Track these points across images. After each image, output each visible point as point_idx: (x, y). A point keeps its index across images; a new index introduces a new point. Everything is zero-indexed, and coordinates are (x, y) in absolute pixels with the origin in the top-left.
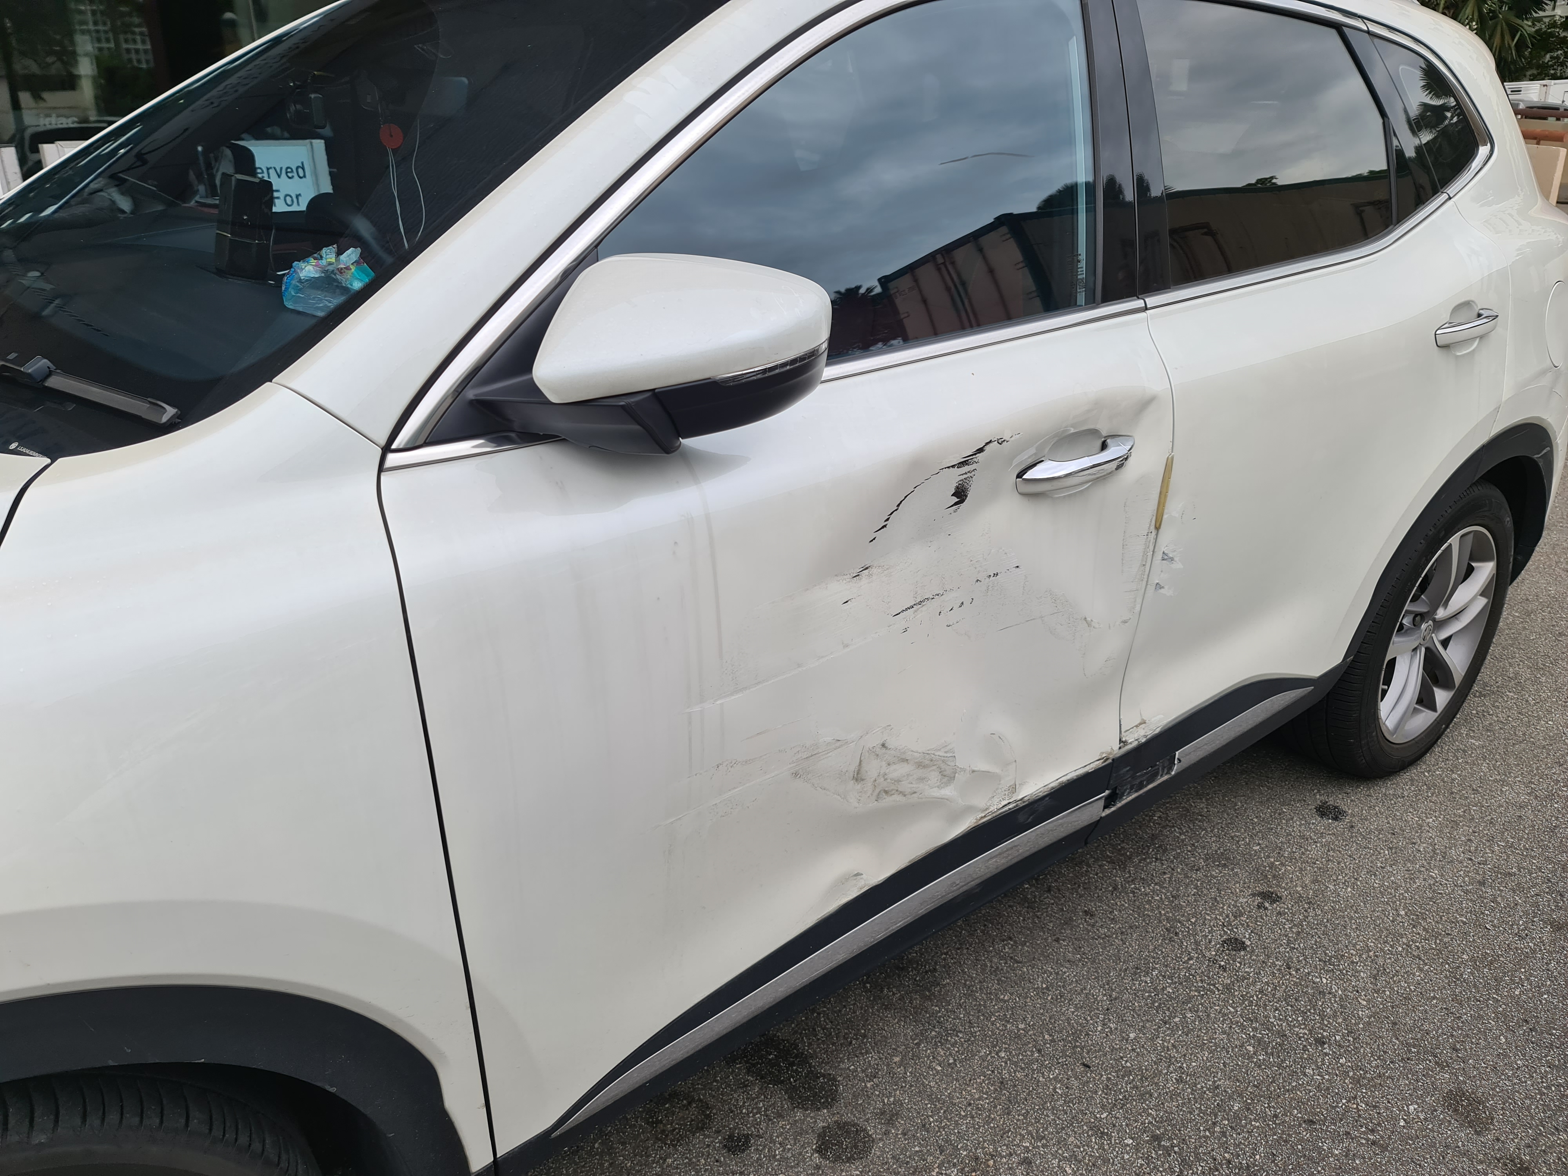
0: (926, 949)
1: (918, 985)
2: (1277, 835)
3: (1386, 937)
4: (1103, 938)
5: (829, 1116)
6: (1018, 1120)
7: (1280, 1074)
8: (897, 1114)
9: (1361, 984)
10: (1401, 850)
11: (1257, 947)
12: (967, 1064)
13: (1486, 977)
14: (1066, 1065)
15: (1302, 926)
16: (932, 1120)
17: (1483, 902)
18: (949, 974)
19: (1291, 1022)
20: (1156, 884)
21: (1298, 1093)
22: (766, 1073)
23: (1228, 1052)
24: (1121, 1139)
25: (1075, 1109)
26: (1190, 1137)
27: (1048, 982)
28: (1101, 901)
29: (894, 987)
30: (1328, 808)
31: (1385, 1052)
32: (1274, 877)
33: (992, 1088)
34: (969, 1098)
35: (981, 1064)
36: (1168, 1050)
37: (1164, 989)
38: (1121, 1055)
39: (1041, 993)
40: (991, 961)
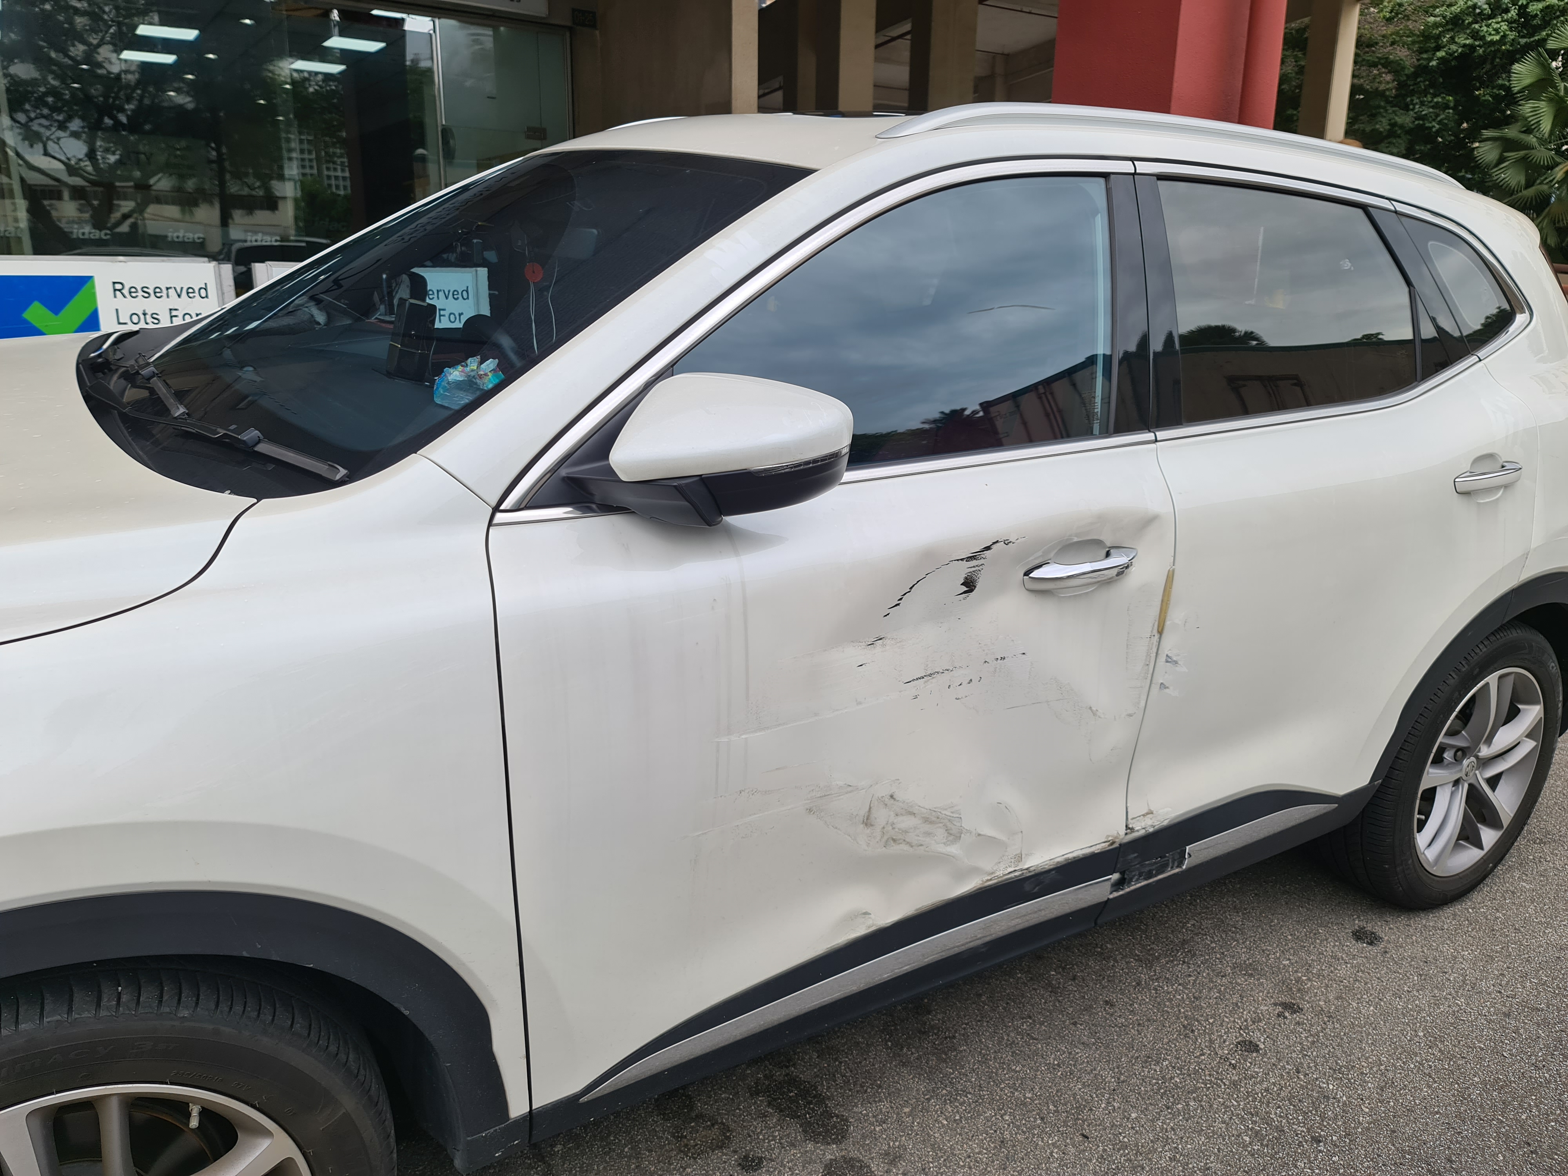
0: (949, 1018)
1: (937, 1049)
2: (1309, 953)
3: (1400, 1054)
4: (1120, 1027)
5: (837, 1151)
7: (1272, 1164)
8: (900, 1157)
9: (1367, 1094)
10: (1431, 977)
11: (1270, 1050)
12: (971, 1122)
13: (1495, 1099)
14: (1066, 1133)
15: (1319, 1037)
16: (931, 1165)
17: (1504, 1032)
18: (966, 1043)
19: (1291, 1119)
20: (1180, 984)
22: (785, 1107)
23: (1224, 1140)
27: (1060, 1059)
28: (1123, 994)
29: (914, 1047)
30: (1365, 933)
31: (1379, 1156)
32: (1299, 990)
33: (992, 1146)
34: (969, 1151)
35: (985, 1124)
36: (1166, 1131)
37: (1172, 1078)
38: (1120, 1131)
39: (1052, 1068)
40: (1008, 1035)
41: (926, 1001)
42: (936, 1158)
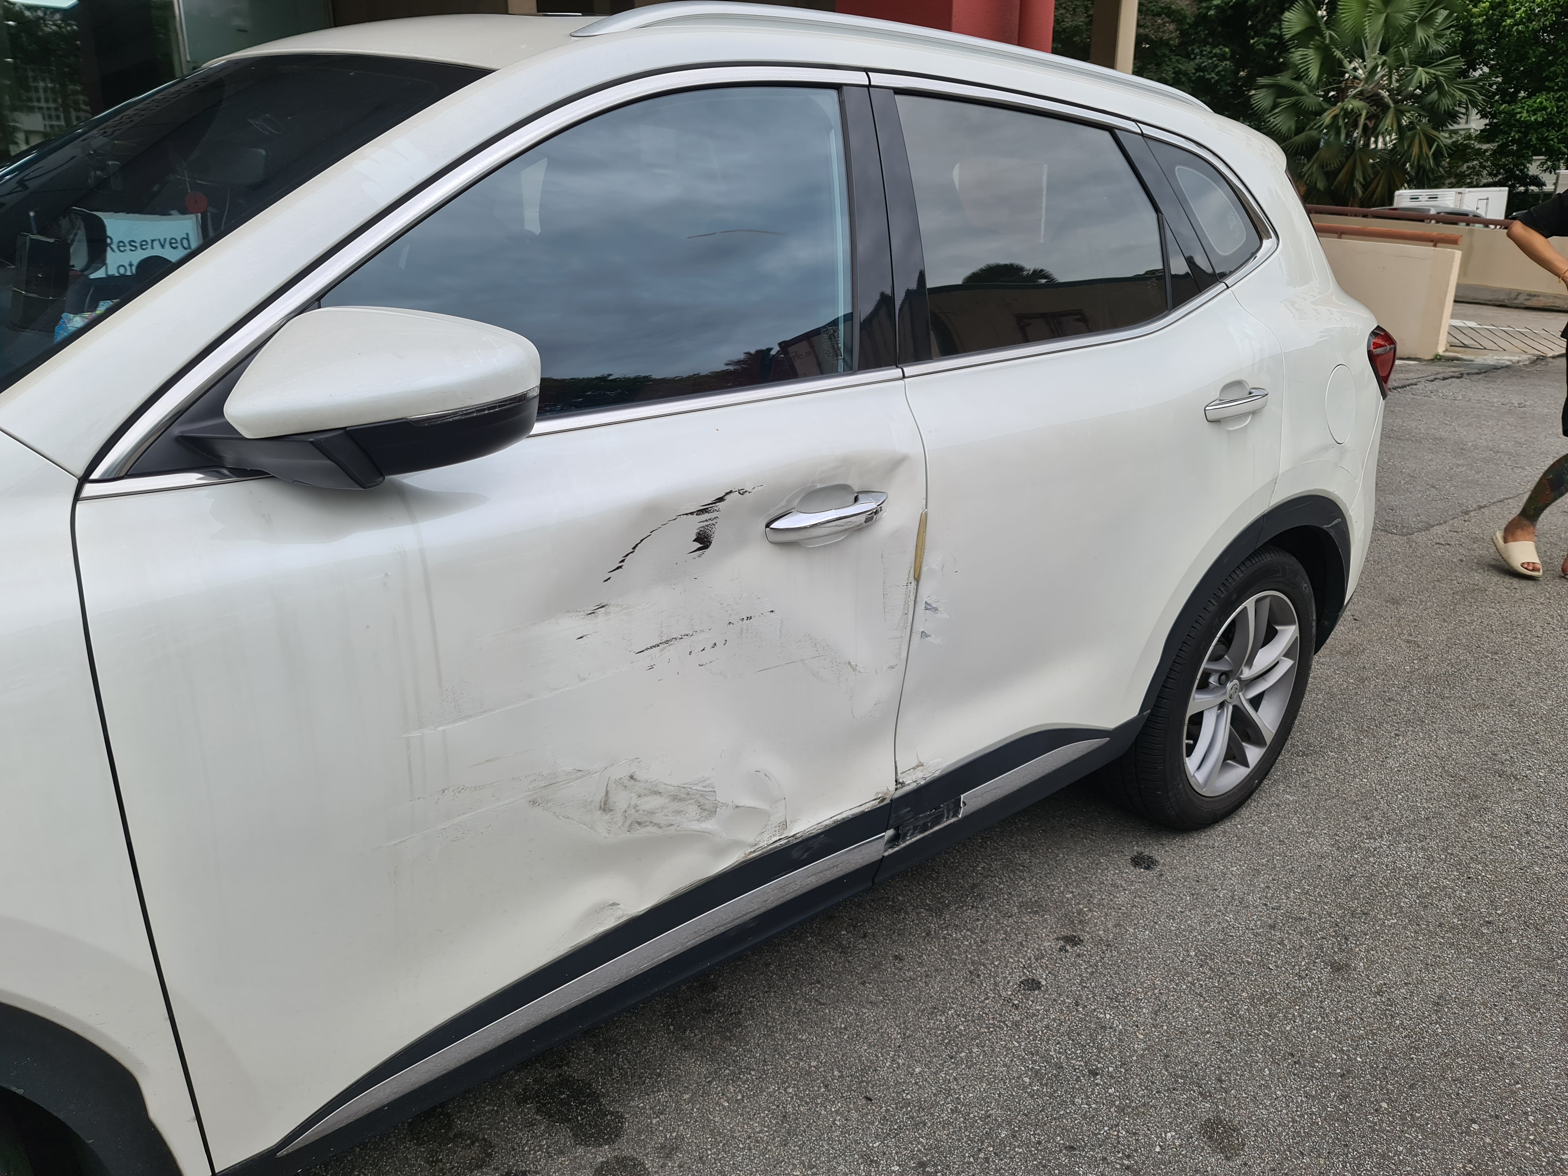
0: (735, 993)
1: (721, 1027)
2: (1091, 883)
3: (1173, 976)
4: (908, 981)
5: (609, 1151)
6: (793, 1151)
7: (1050, 1103)
8: (677, 1148)
9: (1141, 1020)
10: (1202, 896)
11: (1051, 986)
12: (754, 1100)
13: (1262, 1013)
14: (850, 1098)
15: (1097, 967)
16: (709, 1152)
17: (1270, 944)
18: (752, 1016)
19: (1070, 1054)
20: (968, 930)
21: (1064, 1121)
22: (555, 1112)
23: (1004, 1083)
24: (888, 1166)
25: (850, 1139)
26: (954, 1163)
27: (847, 1022)
28: (912, 946)
29: (697, 1028)
30: (1143, 858)
31: (1153, 1083)
32: (1080, 922)
33: (774, 1122)
34: (750, 1131)
35: (768, 1100)
36: (949, 1082)
37: (956, 1026)
38: (904, 1088)
39: (839, 1032)
40: (796, 1004)
41: (712, 977)
42: (715, 1144)
